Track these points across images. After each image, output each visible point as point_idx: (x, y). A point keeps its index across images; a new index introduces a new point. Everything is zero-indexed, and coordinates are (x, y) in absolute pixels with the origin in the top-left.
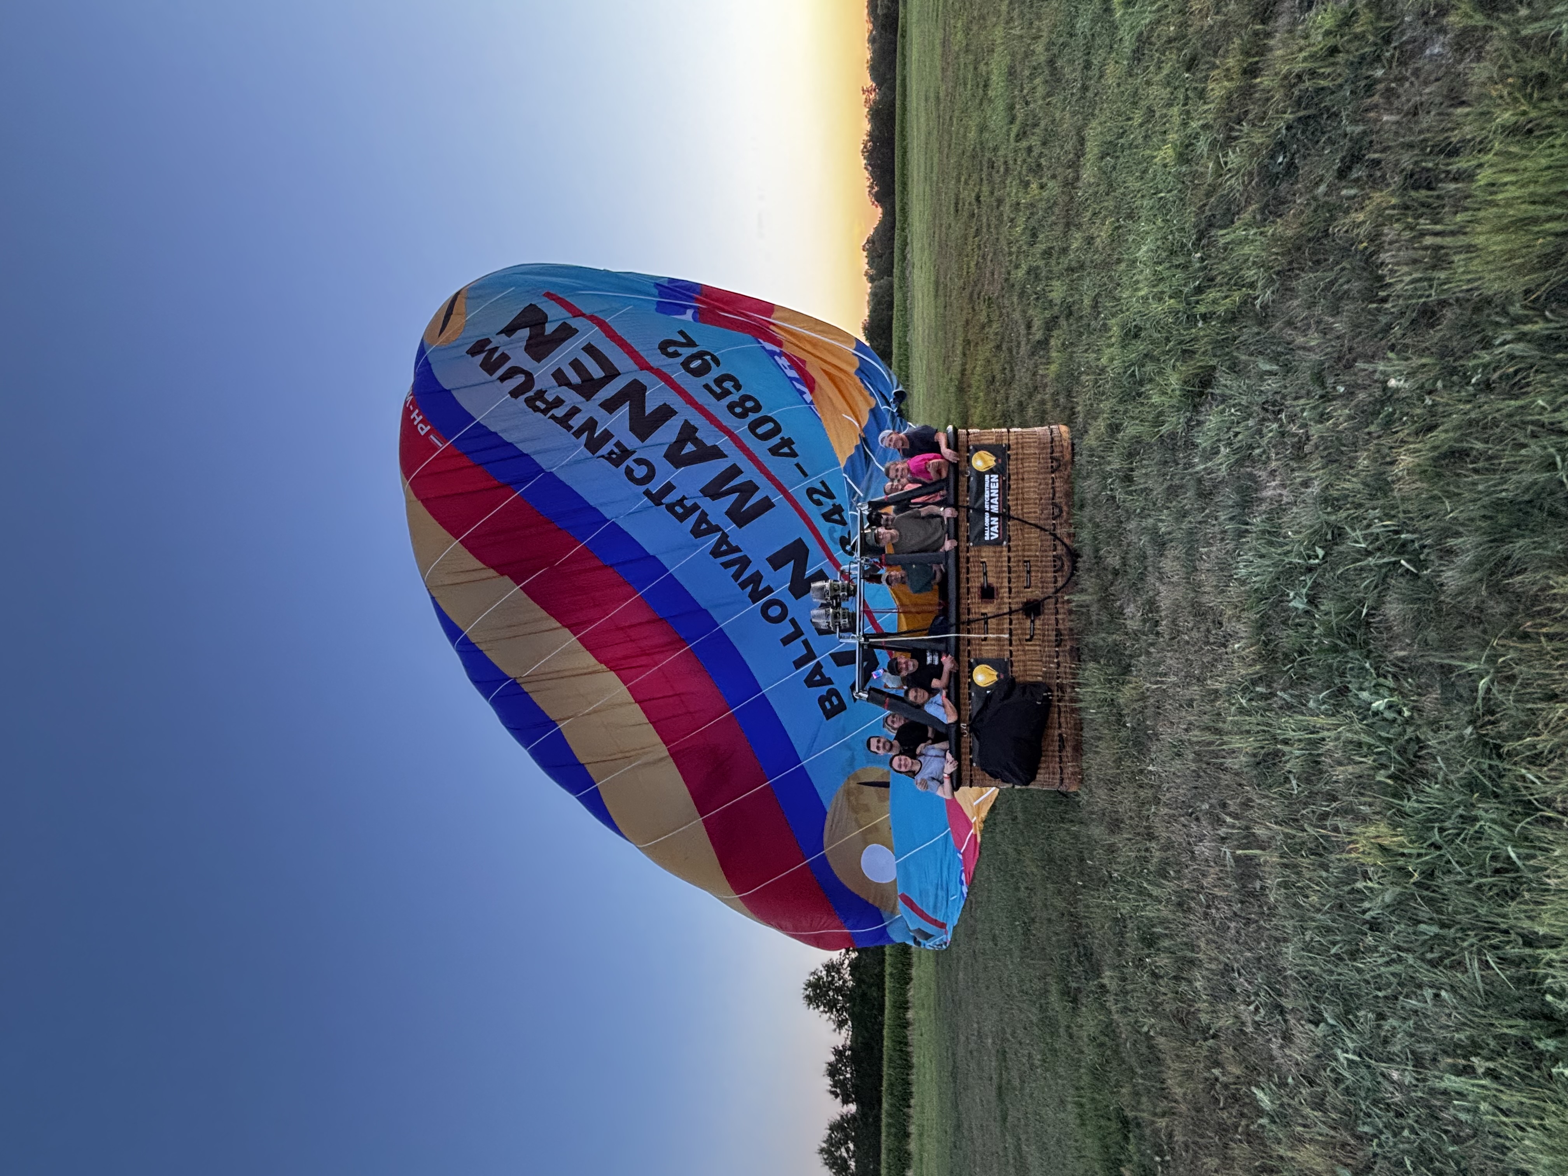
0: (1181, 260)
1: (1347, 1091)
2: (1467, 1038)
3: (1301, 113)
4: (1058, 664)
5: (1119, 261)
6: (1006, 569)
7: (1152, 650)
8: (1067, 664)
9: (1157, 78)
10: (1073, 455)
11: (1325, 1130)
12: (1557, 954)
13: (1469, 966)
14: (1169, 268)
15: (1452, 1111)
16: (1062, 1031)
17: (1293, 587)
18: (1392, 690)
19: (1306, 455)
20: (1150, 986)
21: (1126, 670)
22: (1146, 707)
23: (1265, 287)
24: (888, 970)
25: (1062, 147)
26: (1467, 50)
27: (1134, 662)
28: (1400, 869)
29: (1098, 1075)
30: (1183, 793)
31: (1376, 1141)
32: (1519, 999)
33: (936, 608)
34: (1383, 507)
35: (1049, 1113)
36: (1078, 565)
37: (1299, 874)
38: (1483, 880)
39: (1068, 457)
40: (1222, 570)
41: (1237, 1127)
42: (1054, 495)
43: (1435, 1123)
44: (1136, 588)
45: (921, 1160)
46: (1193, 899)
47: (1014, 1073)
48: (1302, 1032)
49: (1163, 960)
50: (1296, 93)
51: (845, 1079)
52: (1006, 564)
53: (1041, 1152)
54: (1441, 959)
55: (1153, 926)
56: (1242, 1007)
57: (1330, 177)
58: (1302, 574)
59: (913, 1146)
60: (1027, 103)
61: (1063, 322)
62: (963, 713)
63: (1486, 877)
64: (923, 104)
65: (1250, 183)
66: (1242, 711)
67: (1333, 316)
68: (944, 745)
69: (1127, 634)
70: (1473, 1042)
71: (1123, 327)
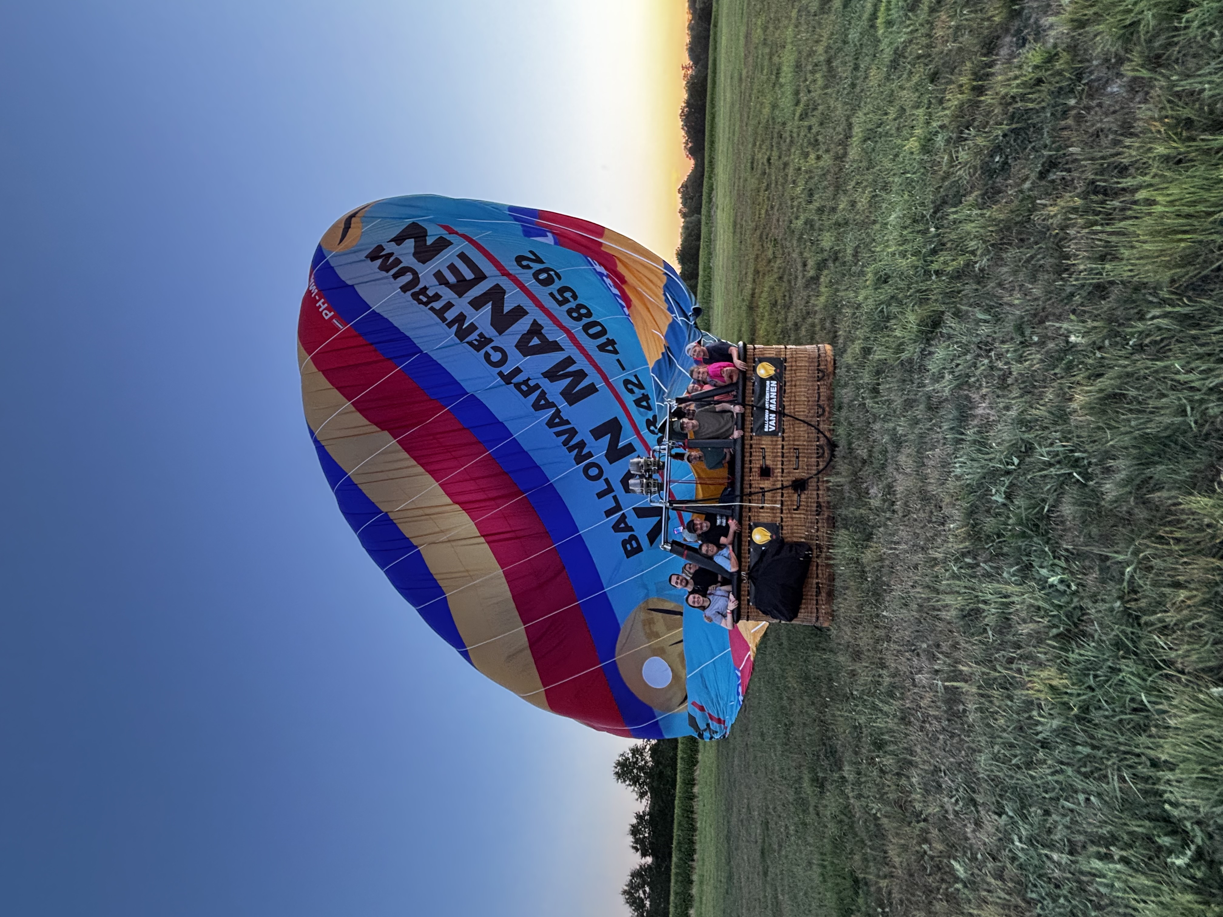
0: (921, 227)
1: (1021, 867)
2: (1108, 832)
3: (1014, 126)
4: (818, 530)
5: (875, 222)
6: (780, 454)
7: (889, 523)
8: (824, 530)
9: (908, 85)
10: (835, 368)
11: (1003, 895)
12: (1174, 775)
13: (1111, 780)
14: (912, 232)
15: (1095, 885)
16: (811, 809)
17: (995, 484)
18: (1064, 569)
19: (1008, 385)
20: (879, 779)
21: (869, 537)
22: (882, 567)
23: (983, 255)
24: (680, 754)
25: (834, 129)
26: (1137, 92)
27: (875, 531)
28: (1065, 704)
29: (837, 844)
30: (907, 634)
31: (1040, 905)
32: (1147, 805)
33: (726, 481)
34: (1062, 431)
35: (799, 871)
36: (836, 453)
37: (991, 702)
38: (1124, 717)
39: (831, 369)
40: (943, 466)
41: (938, 889)
42: (819, 398)
43: (1083, 894)
44: (879, 473)
45: (701, 902)
46: (913, 715)
47: (774, 839)
48: (990, 821)
49: (888, 761)
50: (1011, 110)
51: (645, 837)
52: (780, 450)
53: (792, 901)
54: (1092, 772)
55: (882, 734)
56: (946, 799)
57: (1033, 176)
58: (1002, 476)
59: (694, 891)
60: (809, 92)
61: (830, 264)
62: (743, 564)
63: (1126, 714)
64: (729, 81)
65: (974, 174)
66: (955, 576)
67: (1032, 283)
68: (728, 588)
69: (870, 509)
70: (1113, 836)
71: (876, 274)
